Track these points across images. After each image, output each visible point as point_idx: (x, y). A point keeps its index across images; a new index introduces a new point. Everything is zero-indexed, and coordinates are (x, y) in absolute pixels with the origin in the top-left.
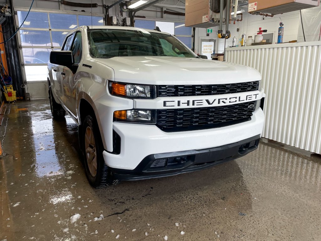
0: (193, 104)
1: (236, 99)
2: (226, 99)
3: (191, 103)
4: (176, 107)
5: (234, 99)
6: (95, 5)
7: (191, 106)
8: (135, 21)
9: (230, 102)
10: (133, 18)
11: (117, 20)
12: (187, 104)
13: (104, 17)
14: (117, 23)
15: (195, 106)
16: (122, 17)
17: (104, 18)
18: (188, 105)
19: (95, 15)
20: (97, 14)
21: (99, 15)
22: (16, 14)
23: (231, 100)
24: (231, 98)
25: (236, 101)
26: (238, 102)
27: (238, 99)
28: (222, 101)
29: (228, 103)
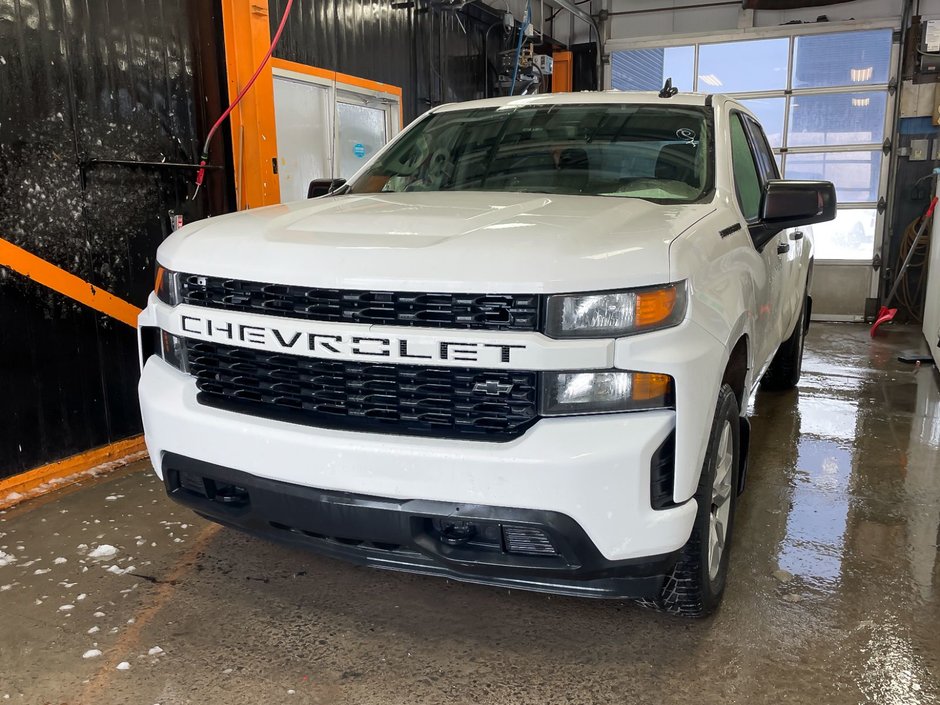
0: (242, 338)
1: (386, 348)
2: (339, 339)
3: (236, 331)
4: (205, 337)
7: (236, 341)
9: (356, 351)
12: (226, 332)
13: (898, 29)
15: (247, 344)
17: (895, 33)
18: (230, 336)
19: (858, 27)
20: (871, 23)
21: (879, 25)
22: (608, 61)
23: (362, 346)
24: (361, 339)
25: (386, 353)
26: (395, 358)
27: (394, 348)
28: (323, 344)
29: (345, 354)
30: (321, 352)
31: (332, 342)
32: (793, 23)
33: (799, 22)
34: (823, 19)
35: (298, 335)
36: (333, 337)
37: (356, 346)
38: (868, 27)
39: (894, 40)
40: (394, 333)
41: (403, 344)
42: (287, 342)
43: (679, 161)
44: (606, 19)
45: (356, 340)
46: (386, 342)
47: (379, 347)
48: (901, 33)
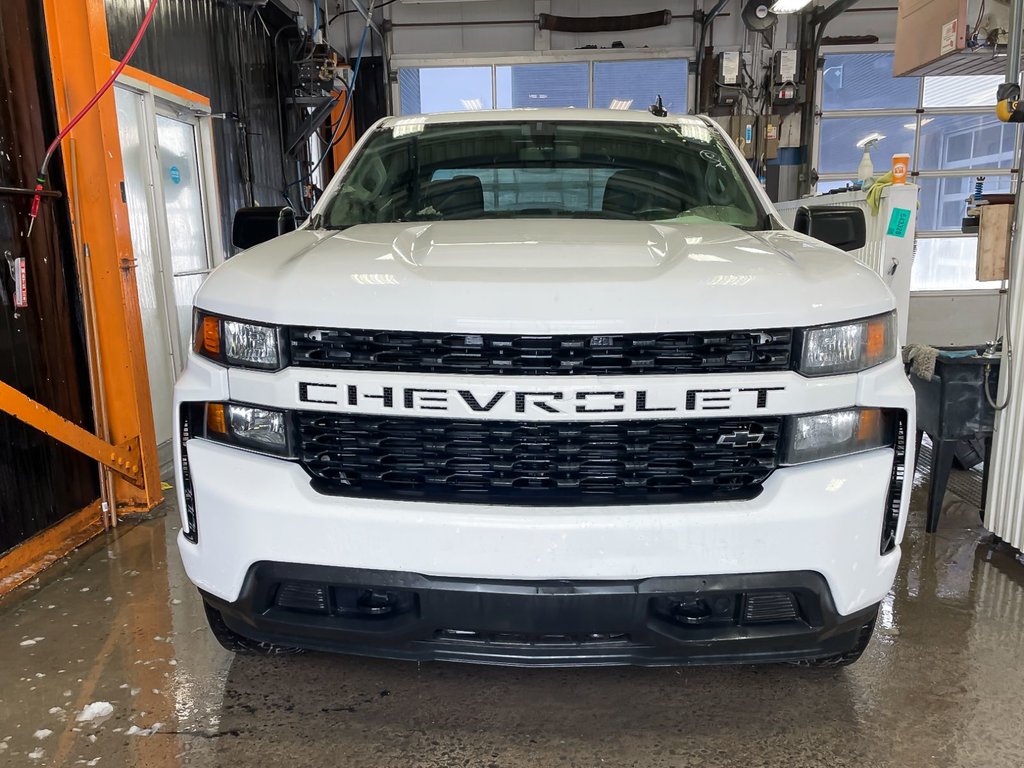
0: (409, 403)
1: (619, 402)
2: (559, 396)
3: (398, 397)
4: (344, 407)
5: (612, 402)
6: (657, 19)
7: (398, 409)
8: (821, 63)
9: (581, 409)
10: (815, 49)
11: (742, 65)
12: (382, 399)
13: (693, 59)
14: (741, 77)
15: (416, 412)
16: (766, 51)
17: (690, 64)
18: (388, 402)
19: (656, 55)
20: (667, 52)
21: (673, 54)
22: (395, 79)
23: (590, 402)
24: (588, 393)
25: (619, 409)
26: (631, 413)
27: (630, 402)
28: (536, 404)
29: (567, 412)
30: (533, 414)
31: (550, 401)
32: (588, 47)
33: (595, 47)
34: (618, 45)
35: (499, 395)
36: (551, 394)
37: (581, 402)
38: (665, 56)
39: (690, 70)
40: (630, 384)
41: (641, 397)
42: (483, 404)
43: (639, 187)
44: (390, 30)
45: (581, 395)
46: (620, 395)
47: (611, 402)
48: (697, 63)
